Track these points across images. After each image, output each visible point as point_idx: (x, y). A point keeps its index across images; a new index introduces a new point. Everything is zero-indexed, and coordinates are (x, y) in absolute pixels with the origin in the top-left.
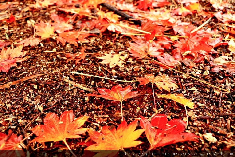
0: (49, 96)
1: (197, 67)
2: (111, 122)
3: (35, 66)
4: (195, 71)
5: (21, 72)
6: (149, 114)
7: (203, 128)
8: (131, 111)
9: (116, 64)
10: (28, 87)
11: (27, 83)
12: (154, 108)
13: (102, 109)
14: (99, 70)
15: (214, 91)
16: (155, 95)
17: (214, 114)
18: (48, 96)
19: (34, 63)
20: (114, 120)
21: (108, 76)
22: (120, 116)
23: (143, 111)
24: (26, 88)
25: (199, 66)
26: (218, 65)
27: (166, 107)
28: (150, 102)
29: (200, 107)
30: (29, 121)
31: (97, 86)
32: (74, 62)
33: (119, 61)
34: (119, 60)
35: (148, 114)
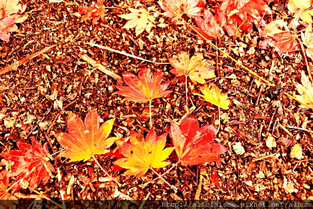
0: (67, 83)
1: (242, 39)
2: (139, 126)
3: (42, 29)
4: (239, 45)
5: (25, 40)
6: (180, 113)
7: (233, 136)
8: (160, 108)
9: (144, 28)
10: (39, 67)
11: (37, 61)
12: (185, 106)
13: (128, 104)
14: (123, 38)
15: (255, 81)
16: (188, 85)
17: (248, 116)
18: (65, 83)
19: (39, 22)
20: (142, 122)
21: (134, 50)
22: (148, 116)
23: (173, 110)
24: (37, 69)
25: (245, 36)
26: (268, 36)
27: (198, 104)
28: (181, 95)
29: (235, 105)
30: (50, 122)
31: (121, 66)
32: (90, 23)
33: (148, 24)
34: (147, 22)
35: (178, 114)
